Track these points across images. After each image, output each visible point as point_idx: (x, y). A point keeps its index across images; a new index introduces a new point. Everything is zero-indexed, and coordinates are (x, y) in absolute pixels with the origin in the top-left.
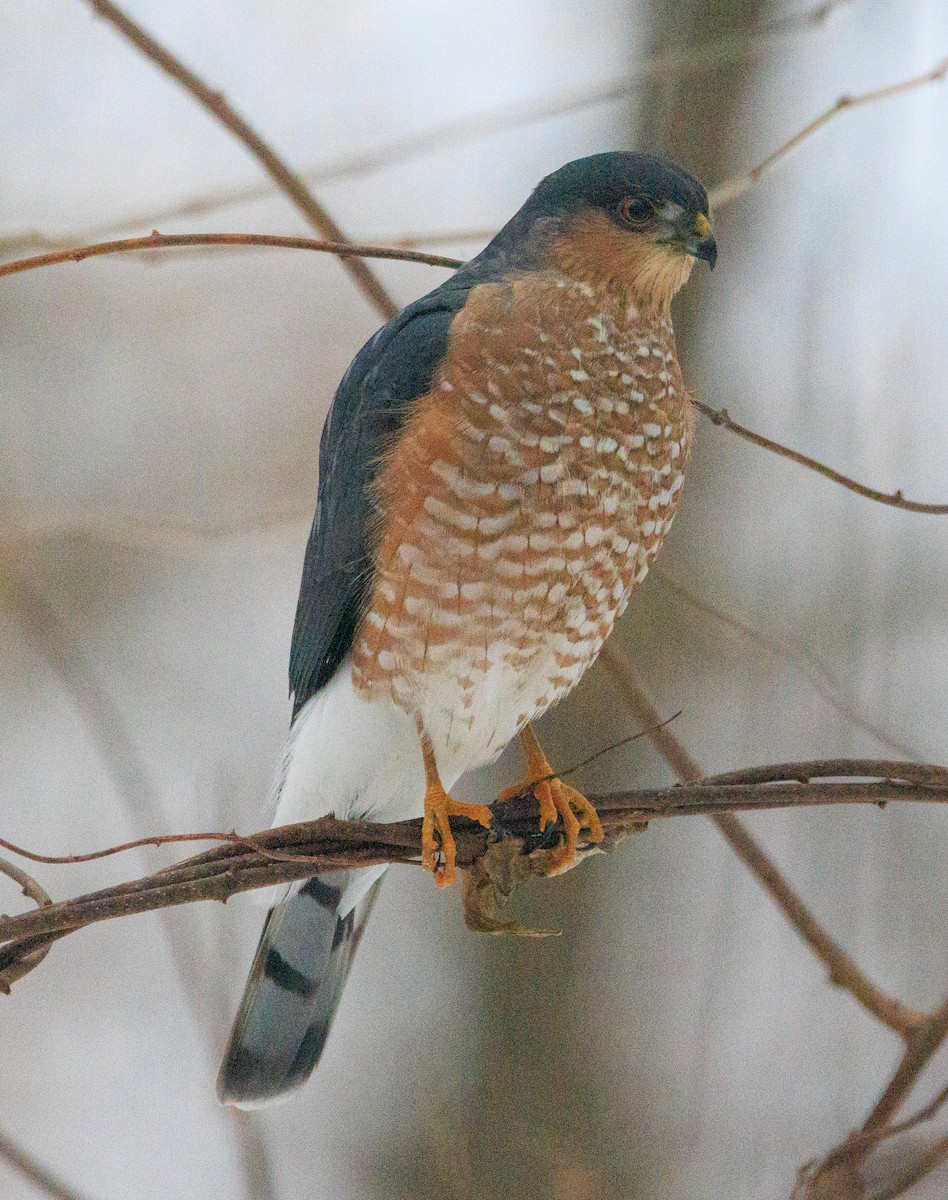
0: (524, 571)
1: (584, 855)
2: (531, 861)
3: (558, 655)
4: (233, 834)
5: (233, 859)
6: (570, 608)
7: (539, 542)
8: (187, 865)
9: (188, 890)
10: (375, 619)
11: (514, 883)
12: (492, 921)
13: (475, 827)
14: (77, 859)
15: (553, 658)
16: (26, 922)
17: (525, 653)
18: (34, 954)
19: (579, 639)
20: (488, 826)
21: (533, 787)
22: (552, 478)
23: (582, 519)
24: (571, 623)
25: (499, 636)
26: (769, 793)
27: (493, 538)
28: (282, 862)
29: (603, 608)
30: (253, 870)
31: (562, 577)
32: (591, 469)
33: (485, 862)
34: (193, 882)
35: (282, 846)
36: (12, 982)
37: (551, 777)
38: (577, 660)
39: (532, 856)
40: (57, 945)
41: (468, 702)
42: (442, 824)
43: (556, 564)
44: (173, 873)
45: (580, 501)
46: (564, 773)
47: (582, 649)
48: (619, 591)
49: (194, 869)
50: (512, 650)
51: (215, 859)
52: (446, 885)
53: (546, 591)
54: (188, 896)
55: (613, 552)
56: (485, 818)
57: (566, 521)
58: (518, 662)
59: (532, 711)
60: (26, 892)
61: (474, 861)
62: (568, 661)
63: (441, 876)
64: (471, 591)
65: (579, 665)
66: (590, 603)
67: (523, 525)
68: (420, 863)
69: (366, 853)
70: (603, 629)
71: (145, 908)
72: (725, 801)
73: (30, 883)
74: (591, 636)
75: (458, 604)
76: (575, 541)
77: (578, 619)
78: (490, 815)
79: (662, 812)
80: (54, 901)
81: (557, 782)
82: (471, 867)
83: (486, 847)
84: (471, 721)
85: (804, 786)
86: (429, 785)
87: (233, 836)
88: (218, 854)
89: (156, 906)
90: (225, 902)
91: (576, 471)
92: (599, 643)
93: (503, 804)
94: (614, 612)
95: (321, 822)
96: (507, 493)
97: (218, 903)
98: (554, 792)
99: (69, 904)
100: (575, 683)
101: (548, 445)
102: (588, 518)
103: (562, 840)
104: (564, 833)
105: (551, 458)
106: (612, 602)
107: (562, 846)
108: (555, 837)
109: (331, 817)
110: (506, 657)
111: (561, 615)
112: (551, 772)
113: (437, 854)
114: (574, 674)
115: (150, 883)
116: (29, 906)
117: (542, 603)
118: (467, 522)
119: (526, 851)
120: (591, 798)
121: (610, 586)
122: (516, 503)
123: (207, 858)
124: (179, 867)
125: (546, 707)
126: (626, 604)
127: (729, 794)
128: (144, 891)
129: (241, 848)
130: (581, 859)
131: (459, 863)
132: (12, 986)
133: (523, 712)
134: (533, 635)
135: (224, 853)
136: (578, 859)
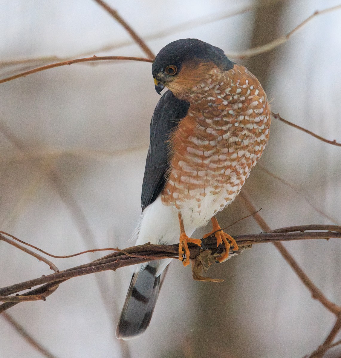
0: (217, 166)
1: (231, 256)
2: (214, 257)
3: (227, 191)
4: (118, 248)
5: (117, 257)
6: (231, 176)
7: (222, 157)
8: (103, 259)
9: (103, 267)
10: (171, 182)
11: (209, 264)
12: (202, 277)
13: (196, 246)
14: (67, 257)
15: (225, 192)
16: (50, 278)
17: (217, 191)
18: (54, 288)
19: (234, 186)
20: (200, 246)
21: (214, 234)
22: (227, 138)
23: (237, 149)
24: (232, 181)
25: (209, 185)
26: (292, 235)
27: (208, 157)
28: (134, 257)
29: (242, 176)
30: (124, 261)
31: (230, 167)
32: (239, 132)
33: (200, 258)
34: (104, 264)
35: (133, 253)
36: (46, 296)
37: (220, 230)
38: (234, 192)
39: (214, 256)
40: (61, 285)
41: (199, 206)
42: (185, 245)
43: (228, 163)
44: (98, 261)
45: (236, 143)
46: (225, 229)
47: (235, 189)
48: (247, 170)
49: (104, 261)
50: (213, 190)
51: (112, 257)
52: (186, 265)
53: (224, 172)
54: (103, 269)
55: (245, 158)
56: (199, 243)
57: (231, 150)
58: (215, 193)
59: (219, 209)
60: (51, 268)
61: (196, 257)
62: (231, 193)
63: (185, 262)
64: (201, 173)
65: (234, 194)
66: (238, 174)
67: (217, 152)
68: (178, 258)
69: (161, 255)
70: (242, 182)
71: (89, 273)
72: (277, 238)
73: (52, 265)
74: (238, 185)
75: (197, 177)
76: (234, 156)
77: (234, 179)
78: (201, 242)
79: (256, 241)
80: (60, 271)
81: (222, 232)
82: (195, 259)
83: (200, 253)
84: (200, 212)
85: (303, 233)
86: (181, 233)
87: (117, 249)
88: (112, 255)
89: (92, 272)
90: (115, 271)
91: (234, 134)
92: (240, 187)
93: (205, 239)
94: (245, 177)
95: (146, 245)
96: (212, 143)
97: (113, 271)
98: (221, 235)
99: (64, 271)
100: (233, 200)
101: (224, 128)
102: (239, 148)
103: (224, 250)
104: (225, 248)
105: (226, 132)
106: (245, 173)
107: (224, 253)
108: (222, 249)
109: (149, 243)
110: (211, 192)
111: (229, 178)
112: (220, 229)
113: (183, 255)
114: (233, 197)
115: (91, 265)
116: (52, 272)
117: (223, 175)
118: (200, 153)
119: (213, 254)
120: (233, 237)
121: (244, 168)
122: (216, 146)
123: (109, 257)
124: (100, 260)
125: (223, 208)
126: (249, 174)
127: (278, 236)
128: (89, 267)
129: (121, 253)
130: (230, 257)
131: (191, 258)
132: (46, 298)
133: (215, 209)
134: (220, 185)
135: (114, 255)
136: (229, 257)
